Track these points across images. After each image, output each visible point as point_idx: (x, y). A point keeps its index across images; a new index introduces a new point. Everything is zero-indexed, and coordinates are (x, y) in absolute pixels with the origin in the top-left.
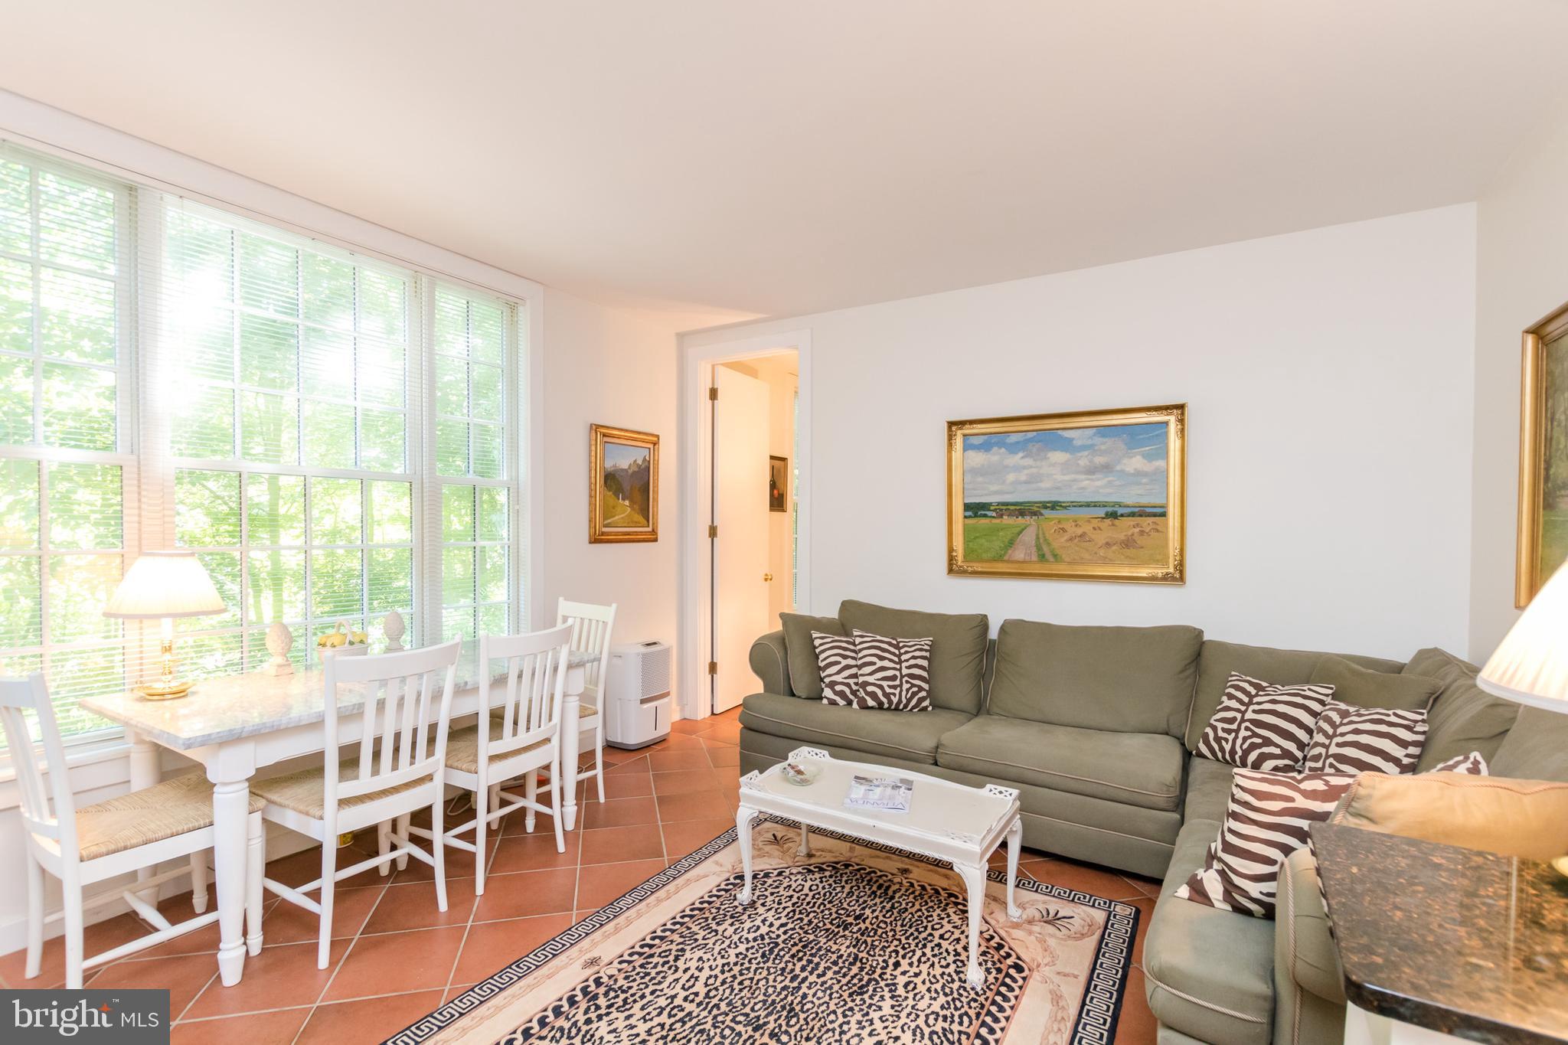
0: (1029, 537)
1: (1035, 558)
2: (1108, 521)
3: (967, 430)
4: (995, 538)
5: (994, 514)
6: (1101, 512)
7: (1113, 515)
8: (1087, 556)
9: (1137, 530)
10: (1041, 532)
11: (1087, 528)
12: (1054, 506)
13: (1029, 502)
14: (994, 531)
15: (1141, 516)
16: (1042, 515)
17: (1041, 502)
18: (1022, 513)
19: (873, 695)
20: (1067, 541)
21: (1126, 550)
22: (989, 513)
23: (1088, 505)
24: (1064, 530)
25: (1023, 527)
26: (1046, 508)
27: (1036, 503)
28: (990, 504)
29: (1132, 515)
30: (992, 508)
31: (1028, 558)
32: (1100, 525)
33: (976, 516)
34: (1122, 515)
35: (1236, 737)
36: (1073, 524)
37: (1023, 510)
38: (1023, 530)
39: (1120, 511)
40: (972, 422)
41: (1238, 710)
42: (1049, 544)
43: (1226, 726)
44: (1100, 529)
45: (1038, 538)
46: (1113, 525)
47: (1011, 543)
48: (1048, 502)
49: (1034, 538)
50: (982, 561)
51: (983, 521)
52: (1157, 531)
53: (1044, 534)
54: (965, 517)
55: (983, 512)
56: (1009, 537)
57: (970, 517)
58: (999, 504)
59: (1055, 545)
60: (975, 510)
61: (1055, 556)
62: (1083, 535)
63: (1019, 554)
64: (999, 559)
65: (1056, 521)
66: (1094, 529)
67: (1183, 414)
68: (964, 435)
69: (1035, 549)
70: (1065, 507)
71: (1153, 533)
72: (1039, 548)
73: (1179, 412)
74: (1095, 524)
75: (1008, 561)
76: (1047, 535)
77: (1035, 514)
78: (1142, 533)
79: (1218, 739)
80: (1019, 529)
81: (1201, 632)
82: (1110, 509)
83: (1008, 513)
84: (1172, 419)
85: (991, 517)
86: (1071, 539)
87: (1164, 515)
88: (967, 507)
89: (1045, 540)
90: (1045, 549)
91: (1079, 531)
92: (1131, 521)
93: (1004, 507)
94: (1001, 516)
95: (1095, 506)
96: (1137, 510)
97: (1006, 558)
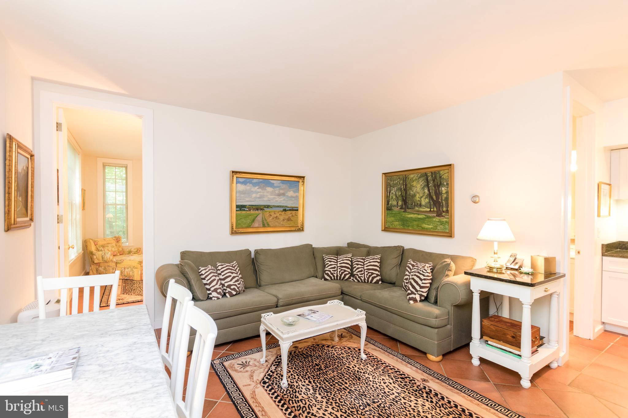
0: (259, 218)
1: (261, 226)
2: (284, 212)
3: (238, 175)
4: (248, 219)
5: (247, 209)
6: (282, 209)
7: (285, 210)
8: (277, 224)
9: (291, 215)
10: (264, 216)
11: (278, 215)
12: (268, 207)
13: (260, 205)
14: (247, 216)
15: (292, 210)
16: (264, 210)
17: (264, 205)
18: (257, 209)
19: (234, 289)
20: (272, 219)
21: (288, 222)
22: (246, 209)
23: (278, 207)
24: (271, 215)
25: (258, 214)
26: (265, 207)
27: (262, 205)
28: (246, 206)
29: (290, 210)
30: (247, 207)
31: (259, 226)
32: (281, 213)
33: (241, 210)
34: (287, 210)
35: (337, 272)
36: (274, 213)
37: (258, 208)
38: (258, 215)
39: (287, 209)
40: (240, 172)
41: (335, 264)
42: (266, 220)
43: (333, 269)
44: (281, 215)
45: (263, 218)
46: (285, 213)
47: (253, 221)
48: (266, 205)
49: (261, 218)
50: (243, 228)
51: (244, 212)
52: (296, 215)
53: (264, 217)
54: (236, 211)
55: (243, 209)
56: (253, 218)
57: (238, 210)
58: (249, 205)
59: (268, 220)
60: (240, 208)
61: (268, 224)
62: (276, 217)
63: (256, 225)
64: (249, 227)
65: (269, 212)
66: (280, 215)
67: (304, 179)
68: (237, 177)
69: (262, 222)
70: (271, 207)
71: (295, 216)
72: (263, 221)
73: (303, 179)
74: (280, 213)
75: (253, 228)
76: (266, 217)
77: (262, 209)
78: (292, 216)
79: (332, 274)
80: (256, 215)
81: (312, 245)
82: (284, 208)
83: (252, 209)
84: (301, 181)
85: (246, 210)
86: (273, 218)
87: (297, 210)
88: (237, 206)
89: (265, 219)
90: (265, 222)
91: (275, 216)
92: (290, 212)
93: (251, 207)
94: (250, 210)
95: (280, 207)
96: (291, 208)
97: (252, 226)
